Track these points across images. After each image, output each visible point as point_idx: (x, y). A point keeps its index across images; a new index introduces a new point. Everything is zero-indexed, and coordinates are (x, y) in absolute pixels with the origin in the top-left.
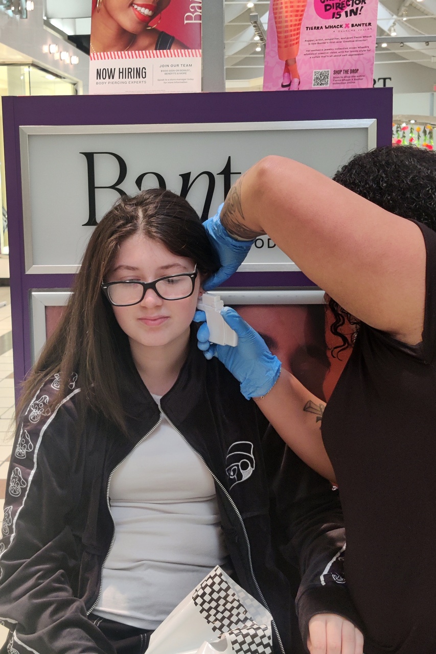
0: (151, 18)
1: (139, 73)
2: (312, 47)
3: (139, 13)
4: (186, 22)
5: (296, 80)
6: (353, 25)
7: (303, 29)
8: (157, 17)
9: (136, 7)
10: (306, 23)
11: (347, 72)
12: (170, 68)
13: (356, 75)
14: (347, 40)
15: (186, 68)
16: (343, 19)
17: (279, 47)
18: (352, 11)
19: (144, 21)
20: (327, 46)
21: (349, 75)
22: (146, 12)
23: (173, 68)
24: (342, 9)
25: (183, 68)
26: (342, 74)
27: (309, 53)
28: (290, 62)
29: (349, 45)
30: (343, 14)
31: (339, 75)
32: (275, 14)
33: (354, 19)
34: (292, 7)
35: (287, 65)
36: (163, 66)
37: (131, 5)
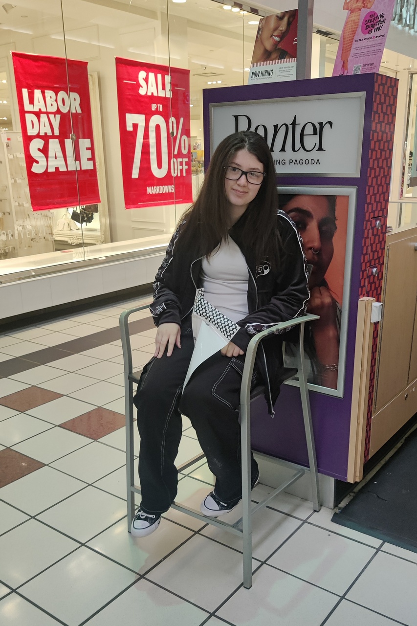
0: (279, 42)
1: (270, 73)
2: (356, 52)
3: (274, 39)
4: (294, 43)
5: (346, 71)
6: (376, 37)
7: (354, 41)
8: (282, 41)
9: (273, 37)
10: (356, 38)
11: (368, 65)
12: (283, 69)
13: (373, 66)
14: (372, 46)
15: (291, 68)
16: (373, 34)
17: (342, 53)
18: (378, 28)
19: (276, 44)
20: (362, 51)
21: (370, 67)
22: (277, 39)
23: (285, 69)
24: (373, 28)
25: (290, 69)
26: (366, 67)
27: (355, 55)
28: (345, 62)
29: (373, 49)
30: (373, 31)
31: (365, 67)
32: (344, 34)
33: (378, 33)
34: (352, 29)
35: (344, 63)
36: (280, 68)
37: (271, 36)
